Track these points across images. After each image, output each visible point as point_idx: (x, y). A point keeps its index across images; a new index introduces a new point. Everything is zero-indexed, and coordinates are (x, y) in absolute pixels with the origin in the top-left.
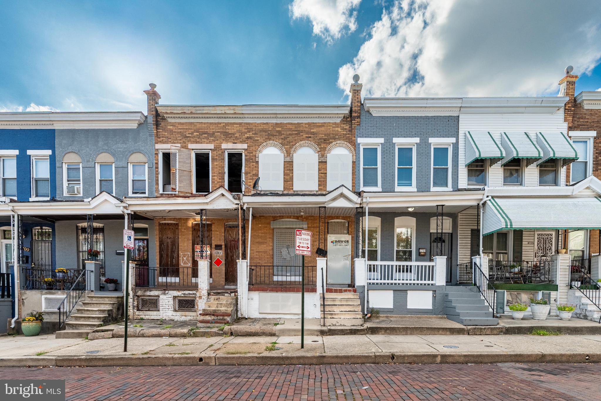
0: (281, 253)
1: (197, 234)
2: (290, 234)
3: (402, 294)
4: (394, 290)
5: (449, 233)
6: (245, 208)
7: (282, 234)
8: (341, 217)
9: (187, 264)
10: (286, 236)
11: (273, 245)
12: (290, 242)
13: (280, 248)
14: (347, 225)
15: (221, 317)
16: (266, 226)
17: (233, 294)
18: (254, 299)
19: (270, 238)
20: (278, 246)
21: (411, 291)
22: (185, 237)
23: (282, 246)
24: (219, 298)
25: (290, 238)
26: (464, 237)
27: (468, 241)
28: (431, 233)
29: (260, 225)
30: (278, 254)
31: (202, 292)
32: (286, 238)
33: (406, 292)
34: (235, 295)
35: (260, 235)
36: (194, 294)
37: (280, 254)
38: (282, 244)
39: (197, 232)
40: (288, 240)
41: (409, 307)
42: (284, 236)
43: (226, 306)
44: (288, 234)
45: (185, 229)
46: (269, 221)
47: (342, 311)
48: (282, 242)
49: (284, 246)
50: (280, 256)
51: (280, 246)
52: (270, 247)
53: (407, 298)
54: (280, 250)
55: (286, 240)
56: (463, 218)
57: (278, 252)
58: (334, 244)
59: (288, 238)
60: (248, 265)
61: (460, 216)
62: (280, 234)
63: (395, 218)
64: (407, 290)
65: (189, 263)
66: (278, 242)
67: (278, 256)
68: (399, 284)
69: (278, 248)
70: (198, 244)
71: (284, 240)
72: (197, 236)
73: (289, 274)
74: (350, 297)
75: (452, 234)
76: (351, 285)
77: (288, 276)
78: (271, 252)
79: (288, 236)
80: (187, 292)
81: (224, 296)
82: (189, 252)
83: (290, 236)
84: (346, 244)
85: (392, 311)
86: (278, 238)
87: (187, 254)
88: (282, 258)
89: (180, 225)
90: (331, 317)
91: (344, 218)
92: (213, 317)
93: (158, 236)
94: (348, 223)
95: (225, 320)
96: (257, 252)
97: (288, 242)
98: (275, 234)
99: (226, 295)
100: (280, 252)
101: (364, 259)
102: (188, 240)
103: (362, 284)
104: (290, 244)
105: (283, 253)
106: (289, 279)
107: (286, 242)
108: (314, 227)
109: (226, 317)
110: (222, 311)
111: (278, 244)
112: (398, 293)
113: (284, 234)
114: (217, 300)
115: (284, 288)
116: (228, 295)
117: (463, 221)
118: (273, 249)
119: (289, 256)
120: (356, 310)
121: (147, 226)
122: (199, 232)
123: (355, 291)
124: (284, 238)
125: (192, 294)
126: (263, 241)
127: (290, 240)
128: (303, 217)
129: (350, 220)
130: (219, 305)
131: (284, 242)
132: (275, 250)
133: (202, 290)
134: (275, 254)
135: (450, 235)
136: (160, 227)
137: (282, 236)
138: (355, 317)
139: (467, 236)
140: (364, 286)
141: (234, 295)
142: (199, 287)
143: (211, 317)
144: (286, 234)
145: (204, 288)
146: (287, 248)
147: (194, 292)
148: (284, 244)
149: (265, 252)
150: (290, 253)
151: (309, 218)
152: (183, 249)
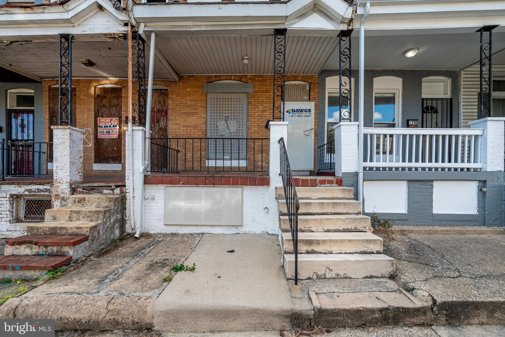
0: (217, 127)
1: (102, 102)
2: (230, 100)
3: (424, 187)
4: (409, 181)
5: (447, 99)
6: (141, 32)
7: (218, 100)
8: (300, 78)
9: (88, 144)
10: (224, 103)
11: (206, 116)
12: (230, 112)
13: (216, 120)
14: (308, 89)
15: (55, 249)
16: (196, 90)
17: (117, 191)
18: (156, 198)
19: (202, 107)
20: (213, 117)
21: (439, 182)
22: (84, 106)
23: (218, 117)
24: (84, 199)
25: (230, 106)
26: (468, 104)
27: (474, 109)
28: (423, 99)
29: (189, 89)
30: (213, 128)
31: (61, 187)
32: (224, 106)
33: (431, 183)
34: (122, 192)
35: (188, 102)
36: (46, 190)
37: (215, 128)
38: (218, 114)
39: (102, 99)
40: (227, 109)
41: (435, 211)
42: (221, 103)
43: (89, 217)
44: (227, 100)
45: (84, 96)
46: (202, 83)
47: (328, 231)
48: (218, 112)
49: (221, 117)
50: (215, 131)
51: (215, 117)
52: (202, 120)
53: (432, 195)
54: (215, 123)
55: (224, 109)
56: (467, 78)
57: (213, 126)
58: (291, 115)
59: (227, 106)
60: (148, 135)
61: (463, 75)
62: (215, 100)
63: (374, 79)
64: (433, 181)
65: (90, 142)
66: (213, 112)
67: (213, 131)
68: (416, 169)
69: (213, 120)
70: (102, 117)
71: (221, 109)
72: (102, 105)
73: (228, 157)
74: (335, 195)
75: (451, 99)
76: (314, 171)
77: (227, 159)
78: (203, 127)
79: (227, 103)
80: (34, 187)
81: (101, 193)
82: (90, 127)
83: (230, 103)
84: (307, 114)
85: (406, 218)
86: (213, 106)
87: (87, 130)
88: (219, 134)
89: (78, 89)
90: (309, 248)
91: (304, 79)
92: (36, 249)
93: (48, 106)
94: (310, 86)
95: (63, 255)
96: (184, 126)
97: (227, 112)
98: (209, 101)
99: (105, 191)
100: (215, 126)
101: (357, 123)
102: (89, 110)
103: (352, 169)
104: (229, 115)
105: (220, 128)
106: (227, 164)
107: (224, 112)
108: (263, 92)
109: (66, 249)
110: (70, 231)
111: (213, 114)
112: (416, 184)
113: (221, 100)
114: (79, 202)
115: (210, 179)
116: (108, 191)
117: (467, 81)
118: (206, 122)
119: (228, 131)
120: (360, 227)
121: (33, 91)
122: (104, 100)
123: (340, 183)
124: (221, 106)
125: (43, 191)
126: (193, 111)
127: (230, 109)
128: (248, 77)
129: (313, 81)
130: (74, 215)
131: (221, 112)
132: (209, 123)
133: (60, 183)
134: (209, 128)
135: (449, 101)
136: (51, 94)
137: (218, 103)
138: (366, 249)
139: (474, 102)
140: (357, 174)
141: (119, 192)
142: (55, 178)
143: (31, 248)
144: (224, 100)
145: (64, 180)
146: (226, 121)
147: (47, 187)
148: (221, 114)
149: (195, 127)
150: (230, 128)
151: (256, 79)
152: (81, 123)
